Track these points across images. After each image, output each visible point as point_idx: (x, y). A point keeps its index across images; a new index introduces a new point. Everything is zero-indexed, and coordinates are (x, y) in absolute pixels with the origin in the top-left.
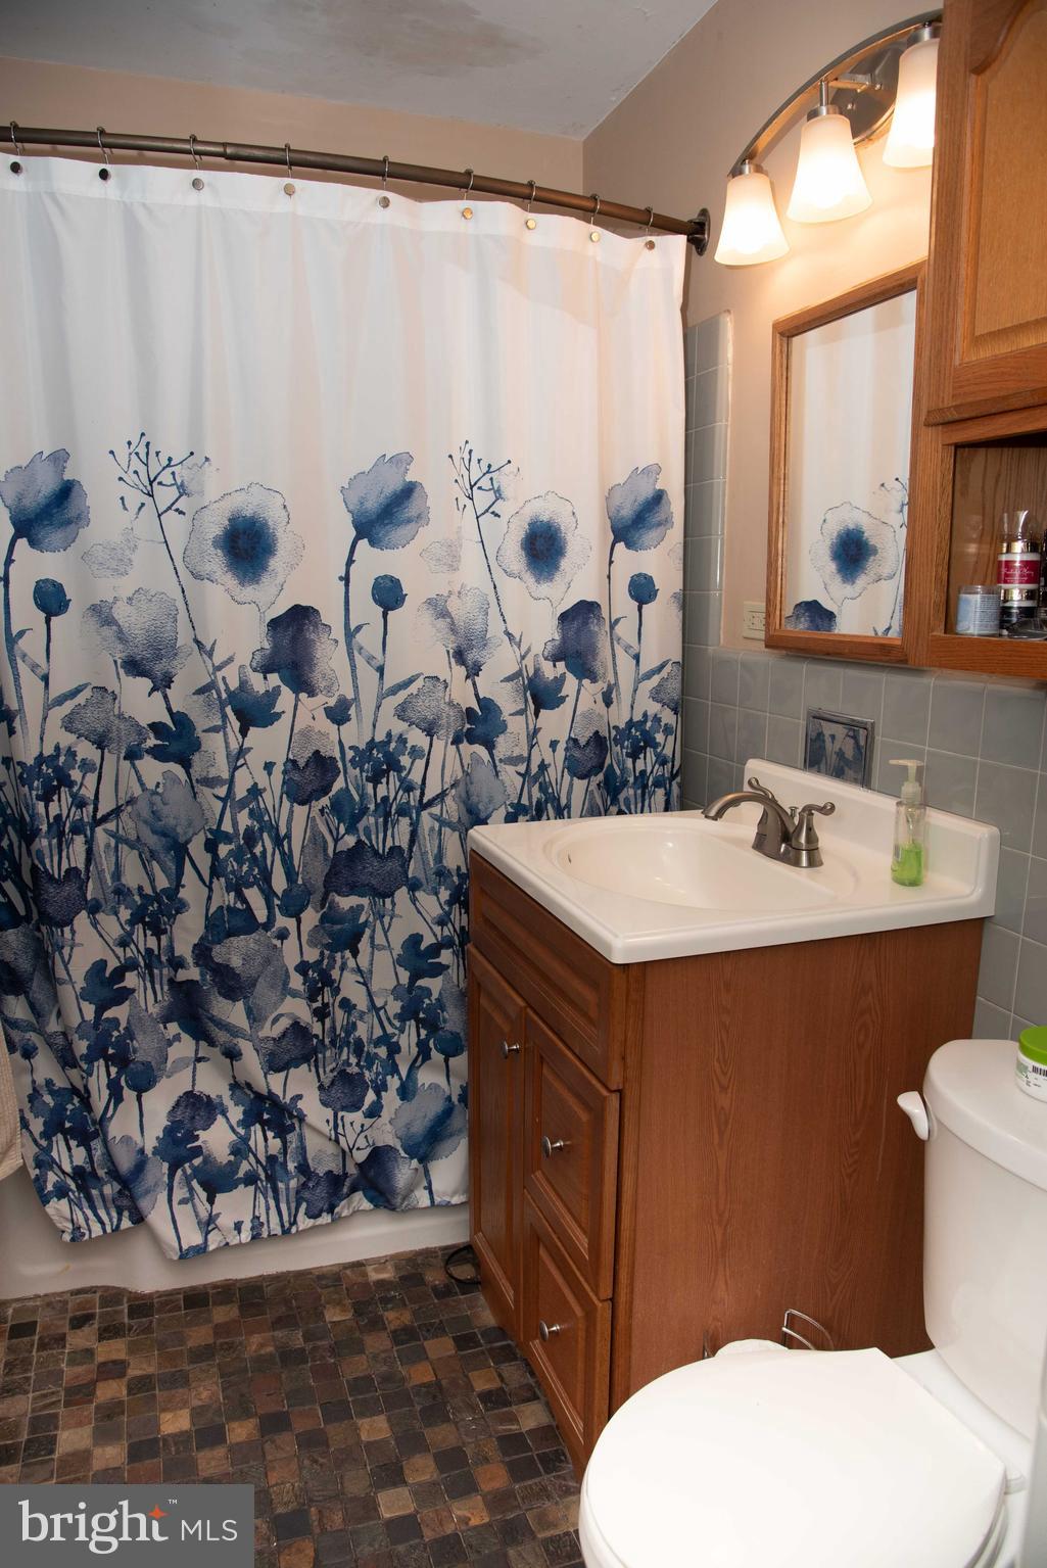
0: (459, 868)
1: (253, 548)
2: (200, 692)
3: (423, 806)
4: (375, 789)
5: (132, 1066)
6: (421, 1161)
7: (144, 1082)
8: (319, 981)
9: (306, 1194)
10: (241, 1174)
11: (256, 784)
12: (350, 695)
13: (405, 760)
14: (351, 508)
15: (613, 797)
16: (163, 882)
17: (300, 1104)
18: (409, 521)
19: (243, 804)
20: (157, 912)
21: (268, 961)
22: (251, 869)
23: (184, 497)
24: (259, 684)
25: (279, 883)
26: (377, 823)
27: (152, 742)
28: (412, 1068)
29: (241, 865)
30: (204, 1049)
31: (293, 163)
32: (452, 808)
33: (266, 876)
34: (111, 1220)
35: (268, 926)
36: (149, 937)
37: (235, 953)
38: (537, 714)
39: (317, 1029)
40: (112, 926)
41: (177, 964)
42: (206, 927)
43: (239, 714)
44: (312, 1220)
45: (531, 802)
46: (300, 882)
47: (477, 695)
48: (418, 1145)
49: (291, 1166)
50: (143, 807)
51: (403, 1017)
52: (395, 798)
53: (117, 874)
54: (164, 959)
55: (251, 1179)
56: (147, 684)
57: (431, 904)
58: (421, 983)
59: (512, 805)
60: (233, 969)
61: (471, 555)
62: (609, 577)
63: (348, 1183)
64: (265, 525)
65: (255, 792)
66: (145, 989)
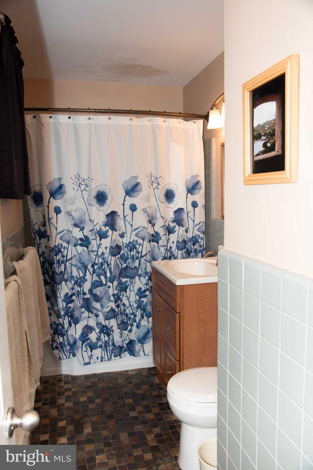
0: (150, 272)
1: (103, 198)
2: (91, 231)
3: (142, 257)
4: (130, 253)
5: (74, 318)
6: (142, 344)
7: (76, 322)
8: (117, 299)
9: (114, 351)
10: (98, 345)
11: (103, 252)
12: (125, 231)
13: (137, 246)
14: (125, 188)
15: (188, 254)
16: (82, 275)
17: (113, 328)
18: (138, 191)
19: (100, 256)
20: (80, 282)
21: (105, 293)
22: (102, 271)
23: (87, 187)
24: (104, 229)
25: (108, 275)
26: (131, 261)
27: (80, 242)
28: (139, 321)
29: (100, 270)
30: (90, 315)
31: (111, 112)
32: (148, 257)
33: (105, 273)
34: (68, 355)
35: (105, 285)
36: (78, 288)
37: (98, 291)
38: (169, 235)
39: (117, 310)
40: (70, 285)
41: (84, 294)
42: (91, 285)
43: (99, 236)
44: (115, 358)
45: (168, 256)
46: (113, 275)
47: (154, 231)
48: (141, 340)
49: (110, 344)
50: (77, 257)
51: (137, 308)
52: (135, 255)
53: (71, 273)
54: (81, 293)
55: (101, 347)
56: (79, 229)
57: (144, 280)
58: (141, 299)
59: (163, 257)
60: (97, 295)
61: (153, 199)
62: (186, 202)
63: (124, 349)
64: (105, 193)
65: (103, 254)
66: (77, 300)
